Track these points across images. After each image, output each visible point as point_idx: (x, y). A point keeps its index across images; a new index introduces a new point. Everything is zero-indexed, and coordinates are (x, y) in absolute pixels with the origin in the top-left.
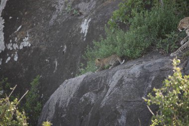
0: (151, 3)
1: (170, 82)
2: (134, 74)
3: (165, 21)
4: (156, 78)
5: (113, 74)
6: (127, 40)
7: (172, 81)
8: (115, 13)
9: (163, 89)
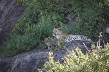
0: (37, 20)
1: (47, 65)
2: (26, 61)
3: (45, 31)
4: (39, 63)
5: (14, 60)
6: (23, 41)
7: (48, 65)
8: (16, 25)
9: (43, 69)
